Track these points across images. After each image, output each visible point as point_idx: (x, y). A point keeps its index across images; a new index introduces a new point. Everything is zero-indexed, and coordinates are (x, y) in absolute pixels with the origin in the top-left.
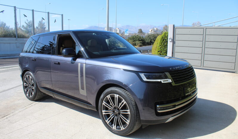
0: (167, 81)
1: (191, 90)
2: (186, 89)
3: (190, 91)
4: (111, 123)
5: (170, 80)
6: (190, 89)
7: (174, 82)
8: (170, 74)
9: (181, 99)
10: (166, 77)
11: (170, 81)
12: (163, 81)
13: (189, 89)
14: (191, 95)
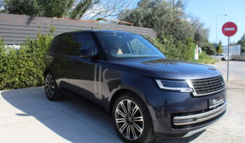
0: (188, 90)
2: (211, 101)
3: (216, 104)
5: (192, 89)
7: (197, 91)
8: (192, 83)
13: (214, 101)
14: (217, 107)
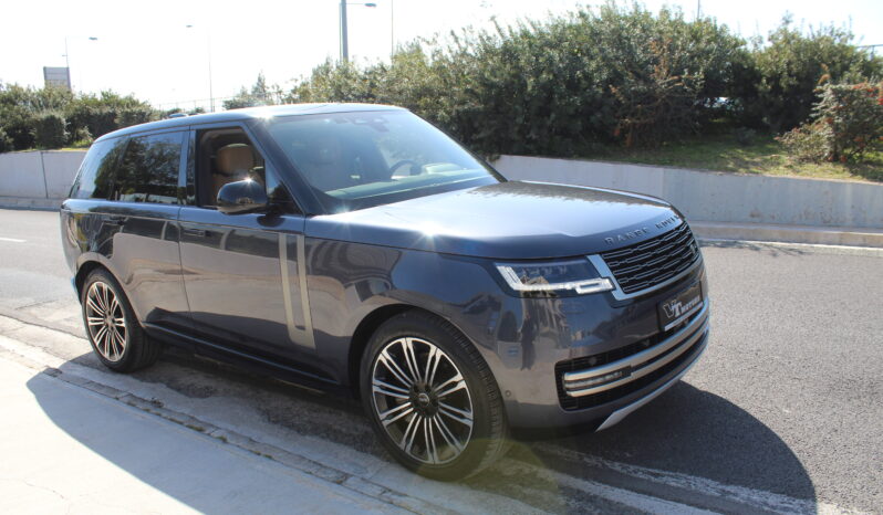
0: (597, 285)
1: (683, 310)
2: (667, 308)
3: (681, 315)
4: (417, 448)
5: (607, 281)
6: (680, 308)
7: (622, 286)
8: (607, 261)
9: (647, 343)
10: (592, 273)
11: (606, 284)
12: (582, 287)
13: (675, 307)
14: (683, 326)
